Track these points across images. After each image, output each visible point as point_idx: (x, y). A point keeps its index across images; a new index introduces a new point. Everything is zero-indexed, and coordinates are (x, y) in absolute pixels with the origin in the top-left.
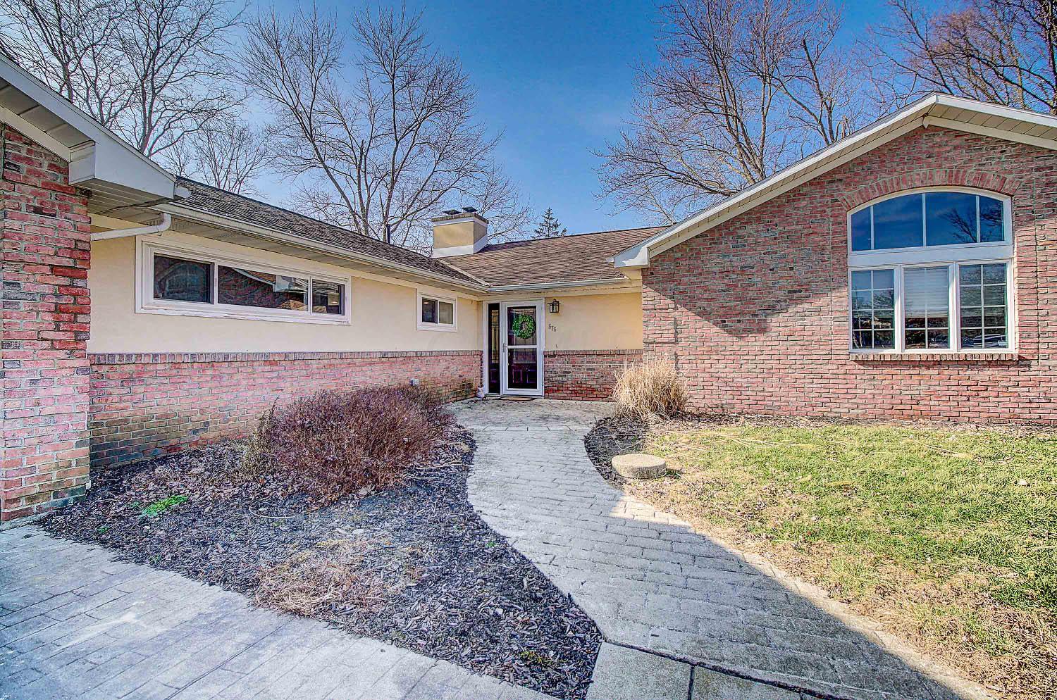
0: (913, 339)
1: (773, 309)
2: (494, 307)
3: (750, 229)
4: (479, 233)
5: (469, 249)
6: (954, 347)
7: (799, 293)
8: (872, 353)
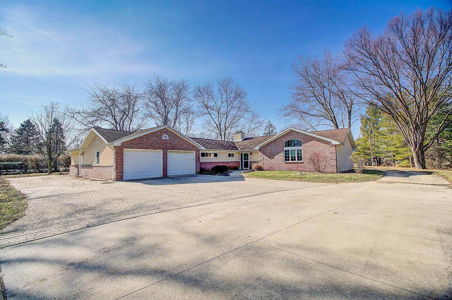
0: (292, 160)
1: (275, 155)
2: (242, 154)
3: (272, 144)
4: (242, 137)
5: (240, 140)
6: (296, 161)
7: (278, 153)
8: (286, 162)
